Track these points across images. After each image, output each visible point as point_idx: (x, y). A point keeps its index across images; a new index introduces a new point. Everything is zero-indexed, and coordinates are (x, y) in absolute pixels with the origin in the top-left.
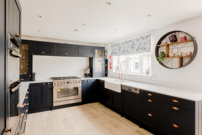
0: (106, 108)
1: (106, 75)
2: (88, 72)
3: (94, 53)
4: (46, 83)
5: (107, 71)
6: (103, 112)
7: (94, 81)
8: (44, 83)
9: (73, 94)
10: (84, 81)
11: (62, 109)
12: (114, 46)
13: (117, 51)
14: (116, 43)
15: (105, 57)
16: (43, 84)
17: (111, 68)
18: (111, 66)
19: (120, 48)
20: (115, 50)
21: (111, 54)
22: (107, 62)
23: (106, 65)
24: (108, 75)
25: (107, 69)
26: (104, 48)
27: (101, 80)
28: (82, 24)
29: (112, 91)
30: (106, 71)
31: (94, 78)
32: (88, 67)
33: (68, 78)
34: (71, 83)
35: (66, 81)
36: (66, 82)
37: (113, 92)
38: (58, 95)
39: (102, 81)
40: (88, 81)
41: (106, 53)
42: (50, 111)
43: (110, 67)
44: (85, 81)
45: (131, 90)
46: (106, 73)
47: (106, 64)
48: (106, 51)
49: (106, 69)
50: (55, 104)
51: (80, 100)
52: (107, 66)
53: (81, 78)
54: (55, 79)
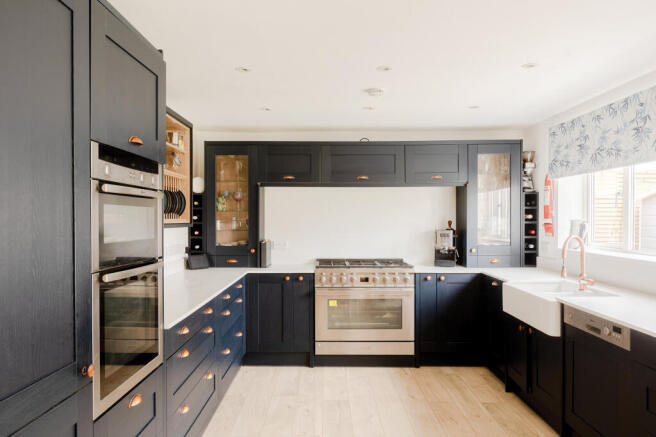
0: (510, 395)
1: (530, 260)
2: (448, 244)
3: (472, 168)
4: (295, 277)
5: (535, 242)
6: (487, 408)
7: (468, 279)
8: (287, 275)
9: (384, 321)
10: (426, 279)
11: (343, 369)
12: (559, 133)
13: (574, 154)
14: (567, 119)
15: (526, 184)
16: (284, 279)
17: (549, 228)
18: (549, 221)
19: (586, 138)
20: (564, 151)
21: (551, 168)
22: (536, 204)
23: (530, 217)
24: (538, 259)
25: (536, 234)
26: (520, 143)
27: (493, 280)
28: (379, 68)
29: (528, 327)
30: (528, 242)
31: (470, 270)
32: (450, 223)
33: (370, 263)
34: (374, 280)
35: (358, 273)
36: (357, 279)
37: (530, 330)
38: (330, 320)
39: (494, 284)
40: (439, 280)
41: (527, 165)
42: (304, 370)
43: (546, 224)
44: (429, 278)
45: (598, 331)
46: (527, 248)
47: (527, 212)
48: (529, 156)
49: (527, 233)
50: (321, 349)
51: (409, 350)
52: (535, 218)
53: (411, 267)
54: (325, 263)
